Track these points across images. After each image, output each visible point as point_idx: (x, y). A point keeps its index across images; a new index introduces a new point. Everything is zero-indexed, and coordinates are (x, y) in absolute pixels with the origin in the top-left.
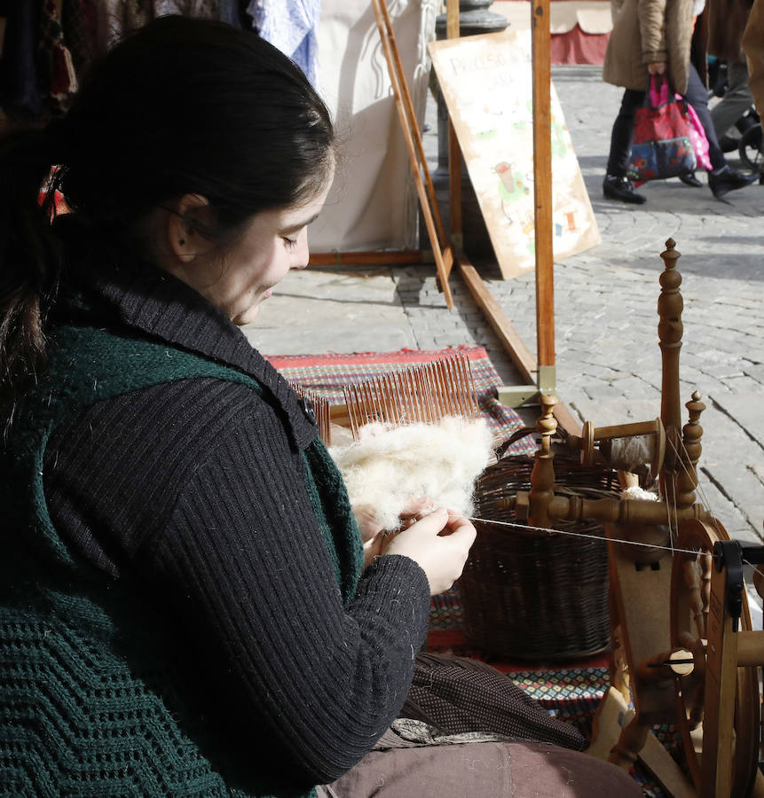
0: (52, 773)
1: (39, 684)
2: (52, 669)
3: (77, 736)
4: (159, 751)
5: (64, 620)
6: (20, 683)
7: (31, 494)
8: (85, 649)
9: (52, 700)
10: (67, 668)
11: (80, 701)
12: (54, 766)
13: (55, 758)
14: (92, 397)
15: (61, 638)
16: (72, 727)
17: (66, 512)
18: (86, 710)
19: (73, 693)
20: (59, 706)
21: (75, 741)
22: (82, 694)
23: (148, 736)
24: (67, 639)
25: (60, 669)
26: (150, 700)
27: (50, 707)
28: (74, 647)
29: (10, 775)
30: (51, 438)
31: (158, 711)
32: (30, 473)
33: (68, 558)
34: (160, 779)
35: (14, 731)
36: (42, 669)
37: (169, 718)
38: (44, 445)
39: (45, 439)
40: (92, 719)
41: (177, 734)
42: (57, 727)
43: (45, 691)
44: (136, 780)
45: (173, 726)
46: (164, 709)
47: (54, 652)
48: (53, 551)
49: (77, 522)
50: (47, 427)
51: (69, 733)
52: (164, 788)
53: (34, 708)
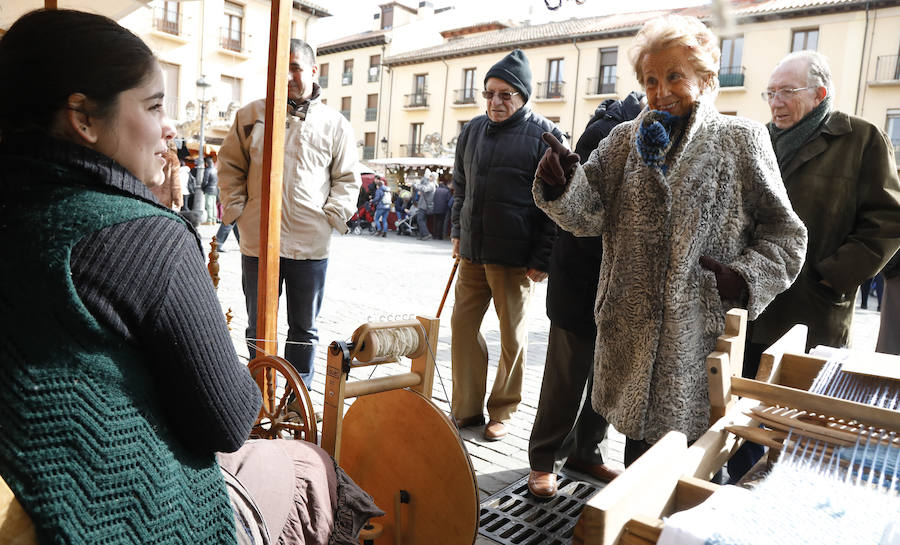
0: (88, 473)
1: (73, 417)
2: (81, 405)
3: (102, 446)
4: (151, 449)
5: (87, 372)
6: (59, 418)
7: (66, 286)
8: (99, 391)
9: (84, 425)
10: (90, 404)
11: (101, 424)
12: (89, 469)
13: (89, 463)
14: (101, 225)
15: (85, 385)
16: (99, 441)
17: (93, 296)
18: (106, 430)
19: (96, 420)
20: (88, 429)
21: (101, 450)
22: (101, 419)
23: (143, 441)
24: (89, 385)
25: (87, 406)
26: (140, 420)
27: (83, 430)
28: (92, 389)
29: (60, 479)
30: (73, 251)
31: (145, 426)
32: (63, 273)
33: (96, 325)
34: (154, 465)
35: (58, 450)
36: (75, 407)
37: (150, 429)
38: (69, 256)
39: (70, 252)
40: (110, 435)
41: (157, 440)
42: (89, 443)
43: (77, 419)
44: (142, 468)
45: (154, 434)
46: (148, 425)
47: (81, 394)
48: (85, 323)
49: (102, 302)
50: (69, 245)
51: (97, 445)
52: (158, 470)
53: (72, 433)
